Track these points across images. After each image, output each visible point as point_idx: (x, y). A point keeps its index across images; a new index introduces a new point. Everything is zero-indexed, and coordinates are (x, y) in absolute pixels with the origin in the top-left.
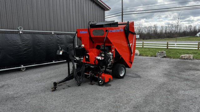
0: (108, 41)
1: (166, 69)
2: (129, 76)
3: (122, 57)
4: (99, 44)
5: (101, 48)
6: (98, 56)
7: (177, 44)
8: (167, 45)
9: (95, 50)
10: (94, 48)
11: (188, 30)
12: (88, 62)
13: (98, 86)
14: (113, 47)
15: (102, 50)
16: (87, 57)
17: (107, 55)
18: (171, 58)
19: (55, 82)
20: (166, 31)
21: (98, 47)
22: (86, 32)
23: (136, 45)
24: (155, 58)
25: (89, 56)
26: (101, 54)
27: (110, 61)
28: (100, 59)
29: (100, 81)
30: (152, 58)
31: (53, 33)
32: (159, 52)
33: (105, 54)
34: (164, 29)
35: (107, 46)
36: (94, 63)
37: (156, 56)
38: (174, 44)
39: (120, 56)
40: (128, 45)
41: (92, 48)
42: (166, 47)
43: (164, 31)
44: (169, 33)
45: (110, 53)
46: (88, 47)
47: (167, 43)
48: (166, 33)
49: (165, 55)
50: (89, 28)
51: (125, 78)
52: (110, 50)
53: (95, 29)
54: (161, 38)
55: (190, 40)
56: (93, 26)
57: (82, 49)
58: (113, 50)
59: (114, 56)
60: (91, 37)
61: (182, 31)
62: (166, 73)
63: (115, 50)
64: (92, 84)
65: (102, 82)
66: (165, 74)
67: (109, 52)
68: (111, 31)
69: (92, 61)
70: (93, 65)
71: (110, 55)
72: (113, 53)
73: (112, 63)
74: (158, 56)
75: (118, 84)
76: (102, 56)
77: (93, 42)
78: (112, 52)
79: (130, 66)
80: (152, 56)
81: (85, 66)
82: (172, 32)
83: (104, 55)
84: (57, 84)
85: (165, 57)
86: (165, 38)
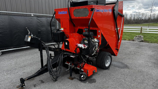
0: (93, 24)
1: (151, 56)
2: (115, 66)
3: (108, 44)
4: (81, 28)
5: (84, 33)
6: (80, 43)
7: (149, 29)
8: (141, 30)
9: (76, 35)
10: (75, 33)
11: (152, 18)
12: (67, 50)
13: (80, 82)
14: (99, 31)
15: (86, 36)
16: (66, 44)
17: (92, 42)
18: (148, 42)
19: (22, 78)
20: (134, 18)
21: (80, 32)
22: (66, 12)
23: (124, 29)
24: (133, 42)
25: (68, 43)
26: (84, 40)
27: (95, 49)
28: (83, 48)
29: (82, 76)
30: (130, 41)
31: (32, 15)
32: (137, 37)
33: (89, 41)
34: (133, 16)
35: (91, 31)
36: (75, 52)
37: (133, 40)
38: (147, 29)
39: (107, 42)
40: (116, 29)
41: (72, 33)
42: (140, 32)
43: (133, 18)
44: (136, 20)
45: (96, 40)
46: (67, 31)
47: (140, 28)
48: (134, 20)
49: (143, 40)
50: (69, 6)
51: (110, 68)
52: (95, 35)
53: (77, 8)
54: (131, 24)
55: (154, 26)
56: (74, 4)
57: (61, 33)
58: (99, 36)
59: (100, 44)
60: (72, 19)
61: (147, 18)
62: (154, 61)
63: (102, 35)
64: (72, 79)
65: (85, 76)
66: (155, 63)
67: (94, 38)
68: (98, 11)
69: (72, 49)
70: (73, 54)
71: (96, 42)
72: (100, 40)
73: (96, 52)
74: (136, 40)
75: (104, 80)
76: (85, 44)
77: (74, 25)
78: (97, 39)
79: (116, 54)
80: (129, 40)
81: (64, 55)
82: (139, 19)
83: (87, 42)
84: (24, 81)
85: (142, 41)
86: (133, 24)
